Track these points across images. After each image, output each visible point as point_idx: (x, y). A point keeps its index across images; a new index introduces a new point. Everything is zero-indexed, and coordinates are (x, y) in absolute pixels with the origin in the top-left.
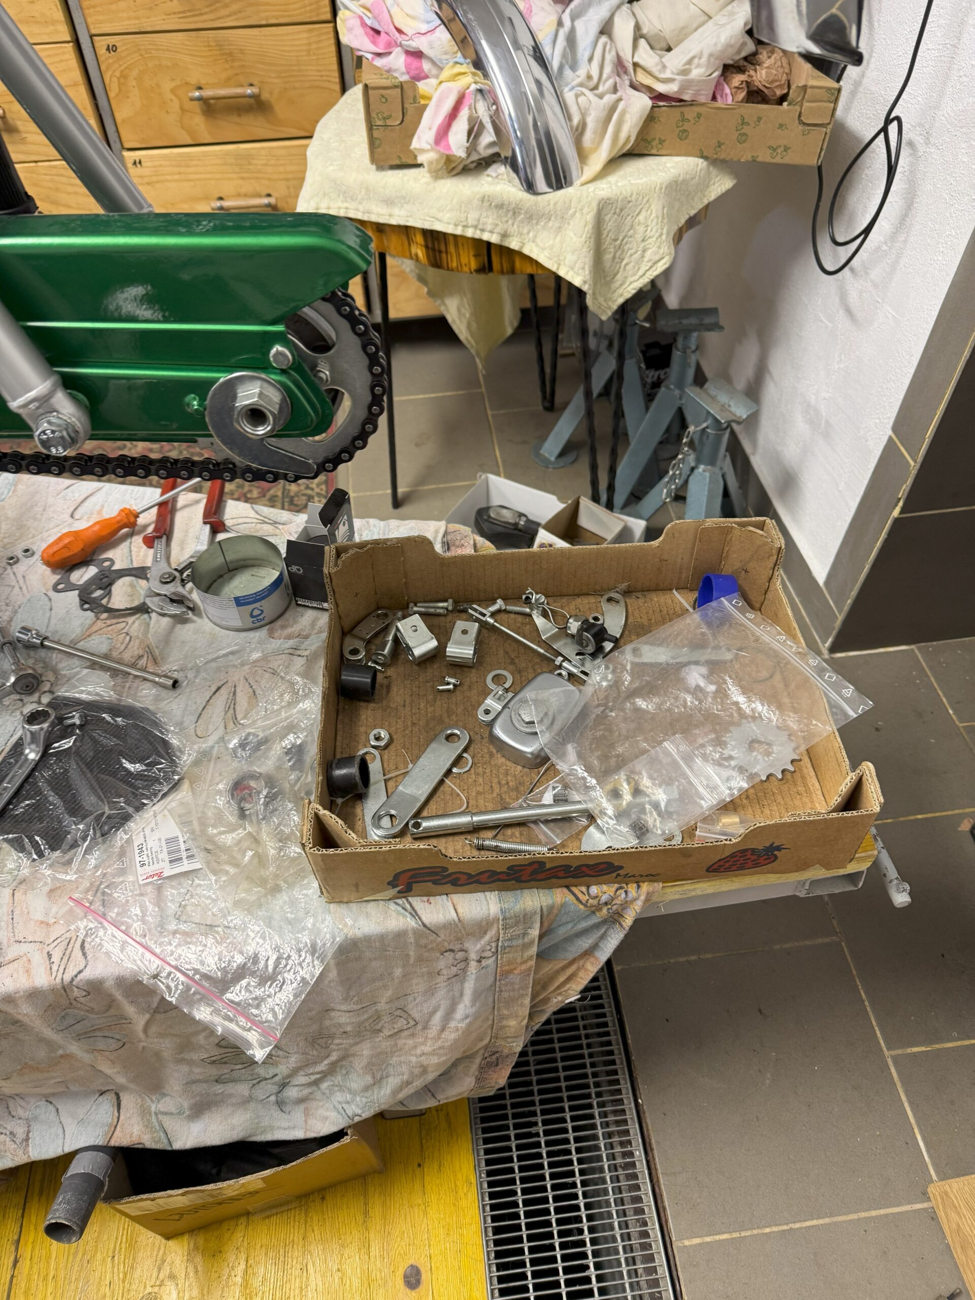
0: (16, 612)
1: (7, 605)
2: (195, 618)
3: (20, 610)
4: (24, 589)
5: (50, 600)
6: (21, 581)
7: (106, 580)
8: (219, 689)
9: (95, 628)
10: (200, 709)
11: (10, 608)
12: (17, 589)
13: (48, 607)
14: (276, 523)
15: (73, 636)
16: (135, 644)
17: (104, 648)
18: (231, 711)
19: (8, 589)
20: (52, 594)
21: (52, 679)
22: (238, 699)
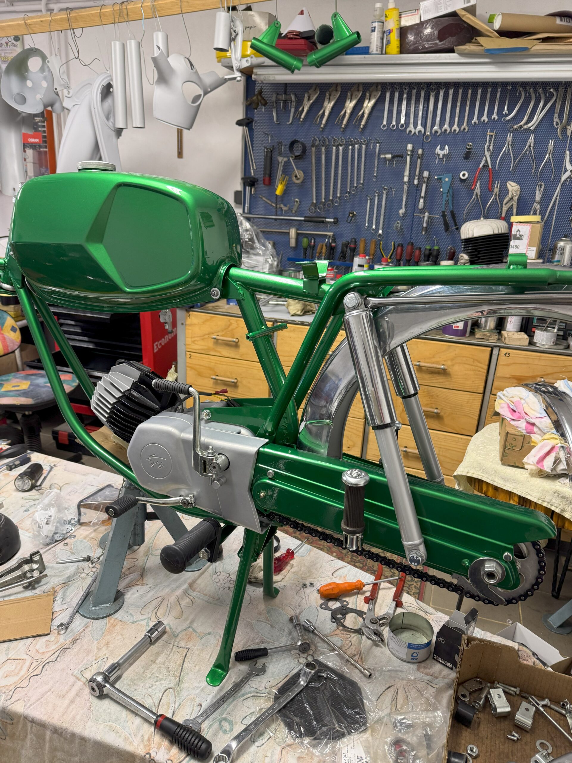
0: (302, 611)
1: (299, 606)
2: (382, 646)
3: (304, 611)
4: (307, 601)
5: (318, 611)
6: (307, 597)
7: (344, 611)
8: (389, 687)
9: (336, 633)
10: (380, 694)
11: (300, 608)
12: (304, 600)
13: (317, 614)
14: (426, 612)
15: (326, 633)
16: (353, 648)
17: (339, 644)
18: (395, 702)
19: (301, 599)
20: (319, 608)
21: (314, 650)
22: (399, 697)
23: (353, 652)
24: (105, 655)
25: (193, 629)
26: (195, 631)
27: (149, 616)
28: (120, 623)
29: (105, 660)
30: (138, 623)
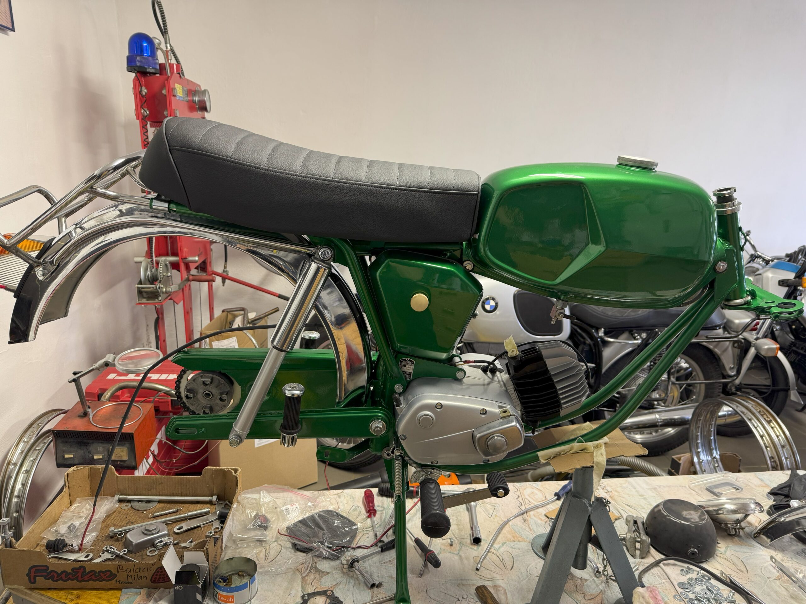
8: (272, 561)
18: (267, 553)
23: (308, 578)
24: (494, 519)
25: (454, 554)
26: (451, 552)
27: (499, 551)
28: (512, 539)
29: (490, 516)
30: (501, 544)
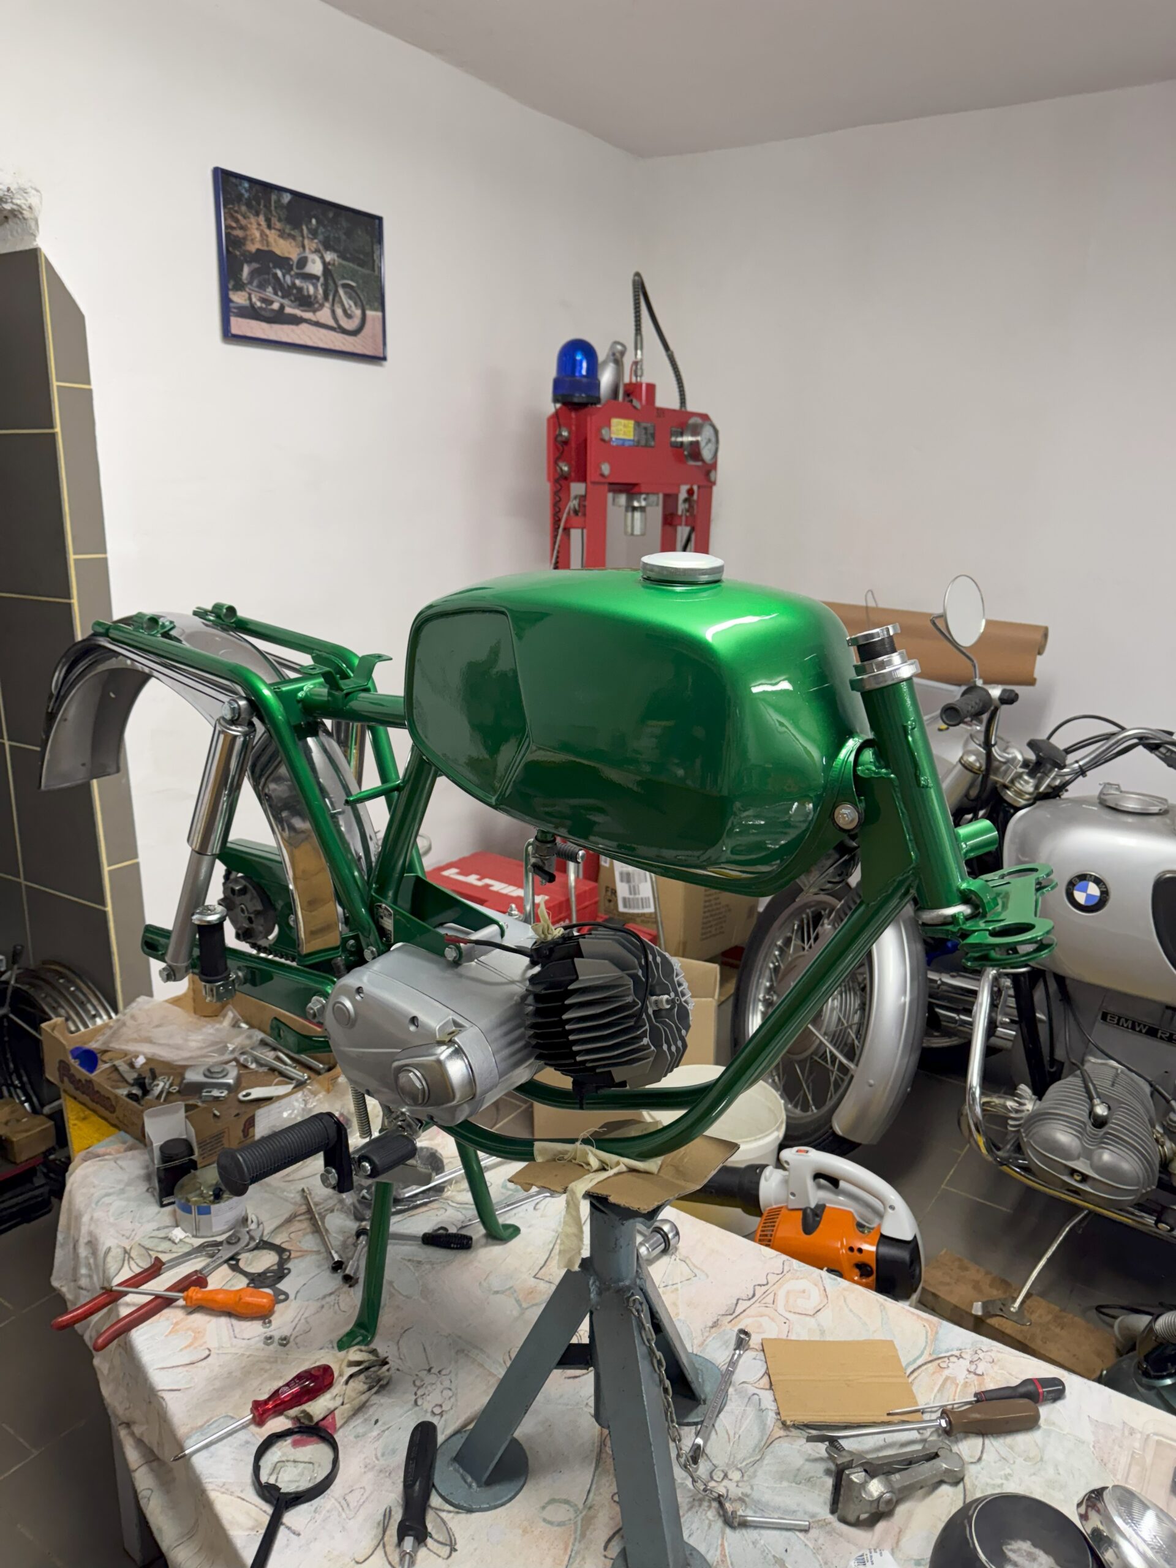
0: (324, 1297)
1: (323, 1307)
3: (320, 1296)
4: (301, 1313)
5: (298, 1292)
6: (297, 1319)
7: (257, 1280)
11: (324, 1303)
12: (306, 1315)
16: (292, 1229)
17: (310, 1237)
19: (308, 1320)
20: (292, 1296)
